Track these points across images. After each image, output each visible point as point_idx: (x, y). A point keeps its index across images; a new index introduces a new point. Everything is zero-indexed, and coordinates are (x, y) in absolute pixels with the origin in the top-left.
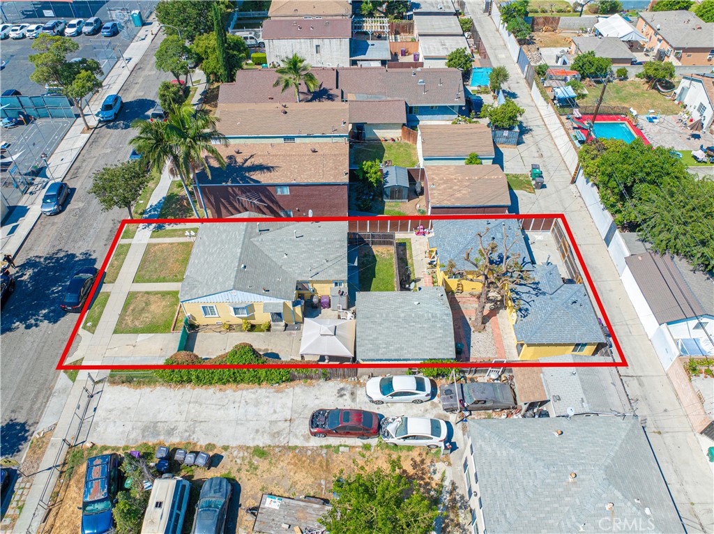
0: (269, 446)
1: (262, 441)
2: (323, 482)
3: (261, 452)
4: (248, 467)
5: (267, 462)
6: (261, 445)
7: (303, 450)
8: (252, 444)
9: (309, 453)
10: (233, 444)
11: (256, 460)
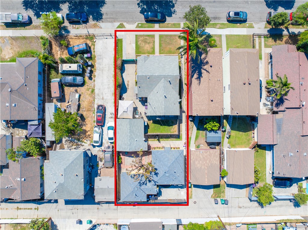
0: (95, 93)
1: (96, 91)
2: (84, 109)
3: (93, 91)
4: (88, 88)
5: (90, 93)
6: (95, 91)
7: (94, 103)
8: (95, 88)
9: (93, 105)
10: (96, 83)
11: (90, 90)
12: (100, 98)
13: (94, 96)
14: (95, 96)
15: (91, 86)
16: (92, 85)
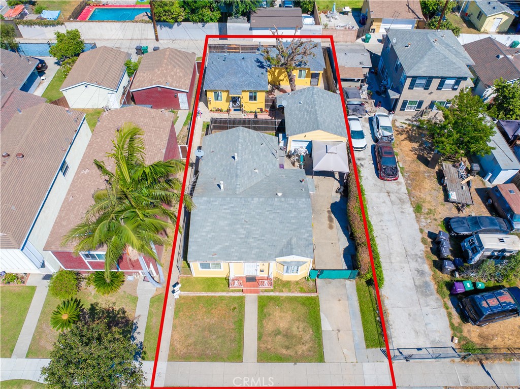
0: (411, 204)
1: (409, 209)
2: (426, 175)
3: (418, 209)
4: (431, 215)
6: (412, 209)
8: (414, 215)
10: (417, 227)
11: (425, 210)
12: (396, 195)
13: (413, 199)
14: (410, 199)
15: (426, 218)
16: (424, 220)
